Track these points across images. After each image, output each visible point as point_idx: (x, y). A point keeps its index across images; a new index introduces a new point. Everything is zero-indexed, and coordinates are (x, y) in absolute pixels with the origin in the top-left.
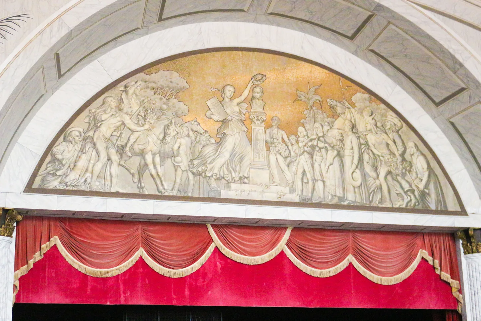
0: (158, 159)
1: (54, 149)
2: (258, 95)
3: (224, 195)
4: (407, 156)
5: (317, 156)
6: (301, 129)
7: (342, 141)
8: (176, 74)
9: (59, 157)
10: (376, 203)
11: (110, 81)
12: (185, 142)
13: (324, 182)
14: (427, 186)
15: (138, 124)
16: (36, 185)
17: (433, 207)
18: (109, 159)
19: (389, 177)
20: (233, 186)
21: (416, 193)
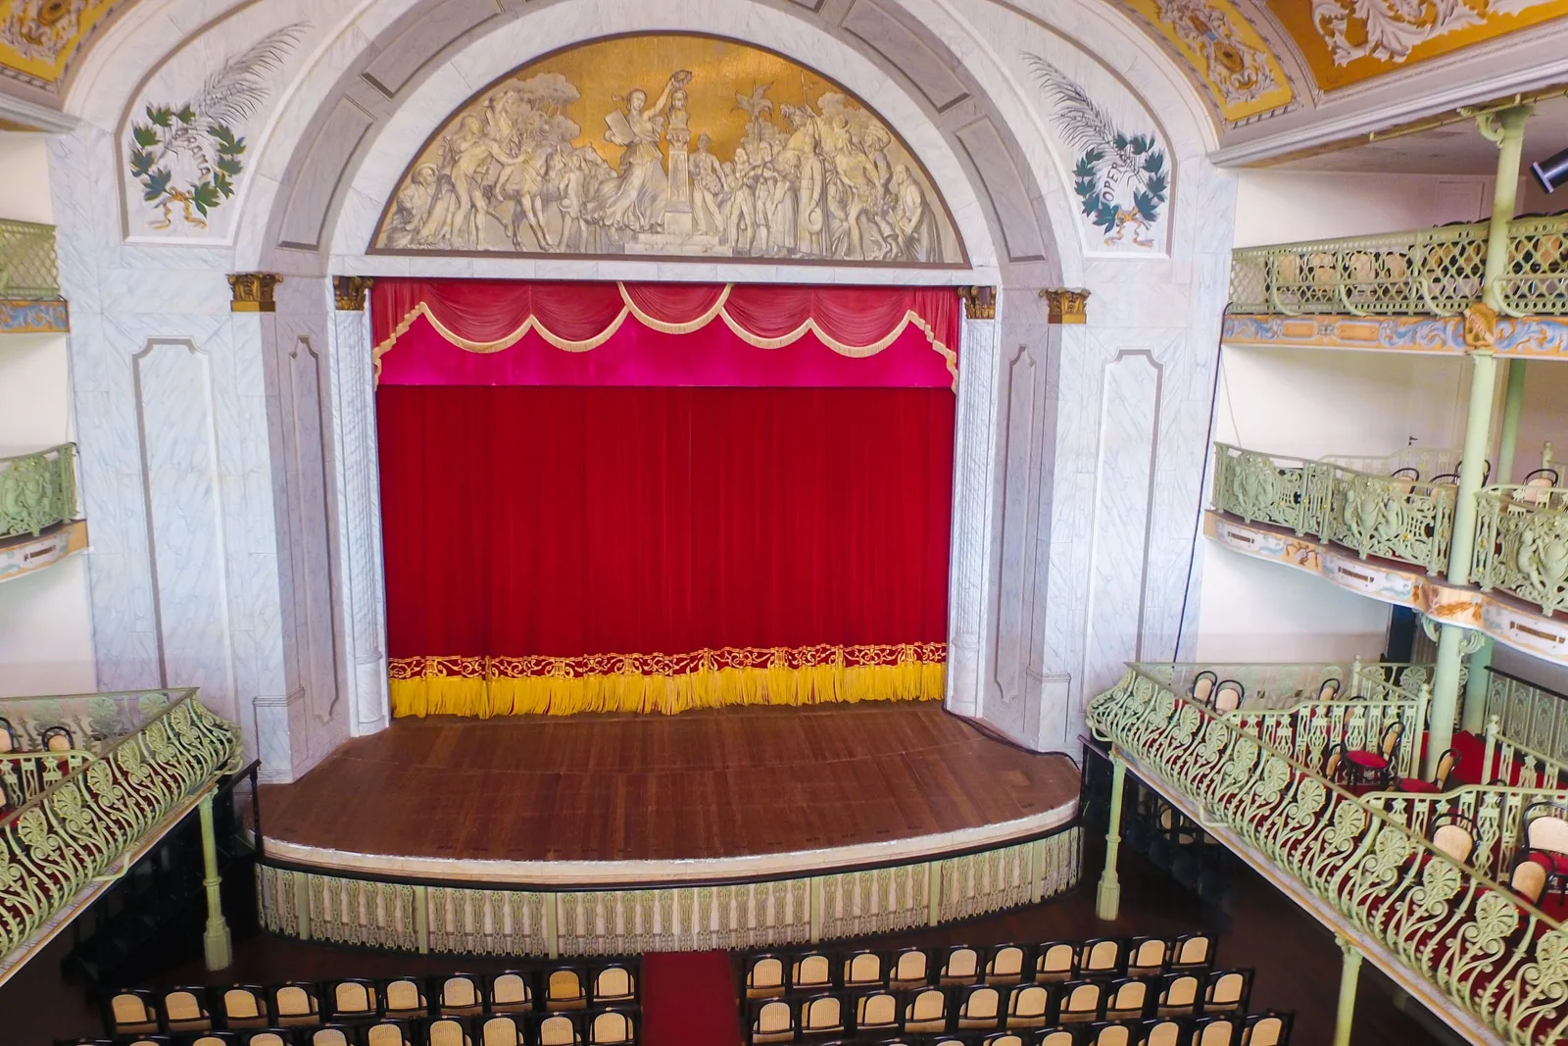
0: (538, 203)
1: (401, 195)
2: (679, 104)
3: (630, 248)
4: (893, 186)
5: (761, 191)
6: (740, 151)
7: (797, 167)
8: (562, 78)
9: (408, 205)
10: (841, 255)
11: (469, 93)
12: (574, 178)
13: (768, 227)
14: (917, 229)
15: (510, 155)
16: (381, 244)
17: (922, 258)
18: (473, 205)
19: (863, 219)
20: (642, 237)
21: (900, 239)
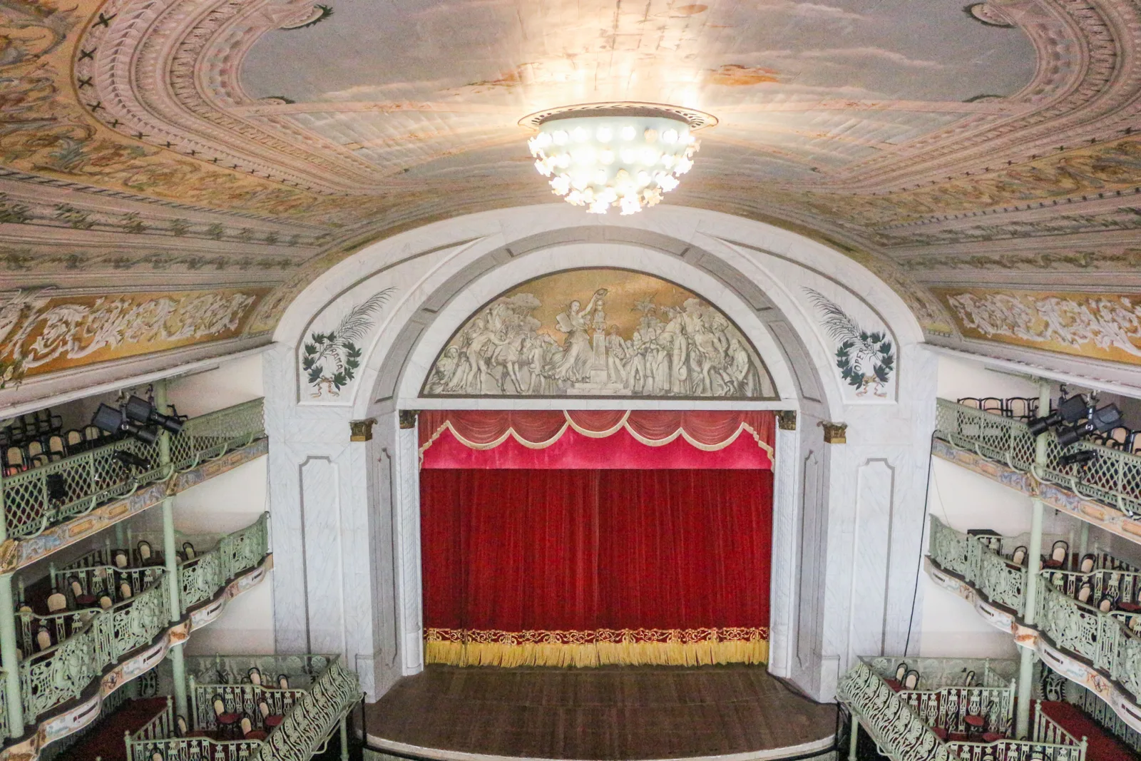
0: (516, 367)
1: (438, 363)
2: (600, 308)
3: (570, 392)
4: (730, 352)
5: (649, 357)
6: (636, 334)
7: (672, 342)
8: (531, 296)
9: (442, 369)
10: (698, 393)
11: (479, 306)
12: (537, 352)
13: (653, 378)
14: (746, 377)
15: (501, 340)
16: (426, 392)
17: (749, 394)
18: (479, 369)
19: (712, 372)
20: (577, 385)
21: (735, 384)
